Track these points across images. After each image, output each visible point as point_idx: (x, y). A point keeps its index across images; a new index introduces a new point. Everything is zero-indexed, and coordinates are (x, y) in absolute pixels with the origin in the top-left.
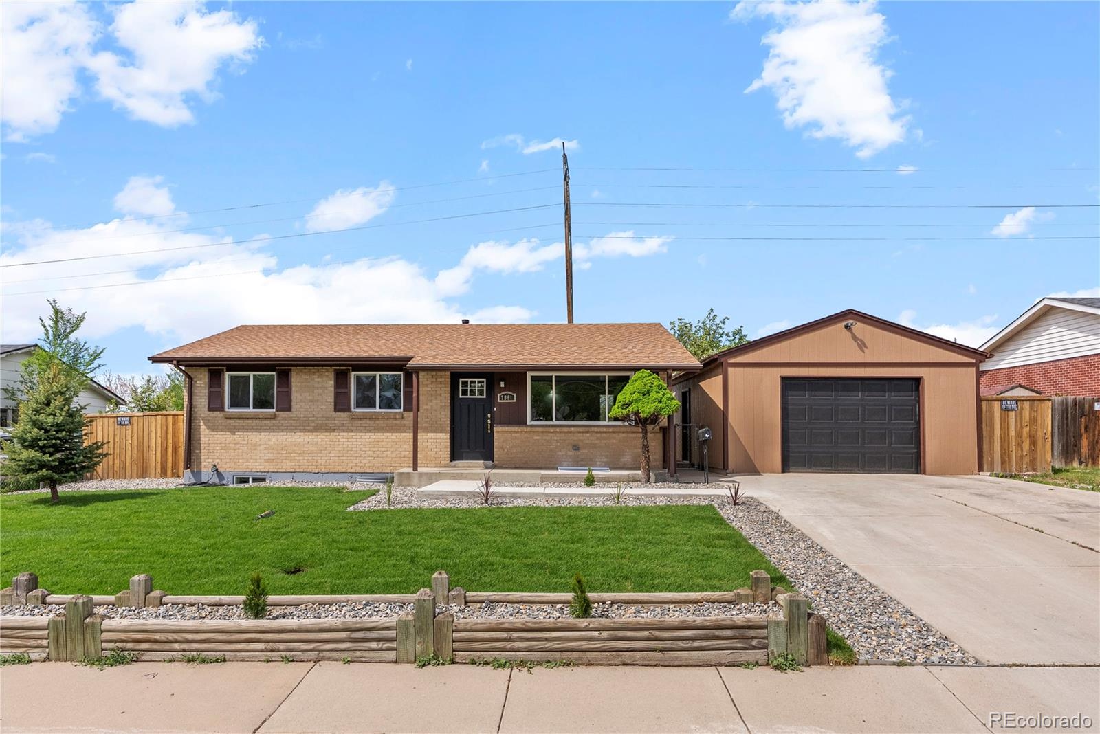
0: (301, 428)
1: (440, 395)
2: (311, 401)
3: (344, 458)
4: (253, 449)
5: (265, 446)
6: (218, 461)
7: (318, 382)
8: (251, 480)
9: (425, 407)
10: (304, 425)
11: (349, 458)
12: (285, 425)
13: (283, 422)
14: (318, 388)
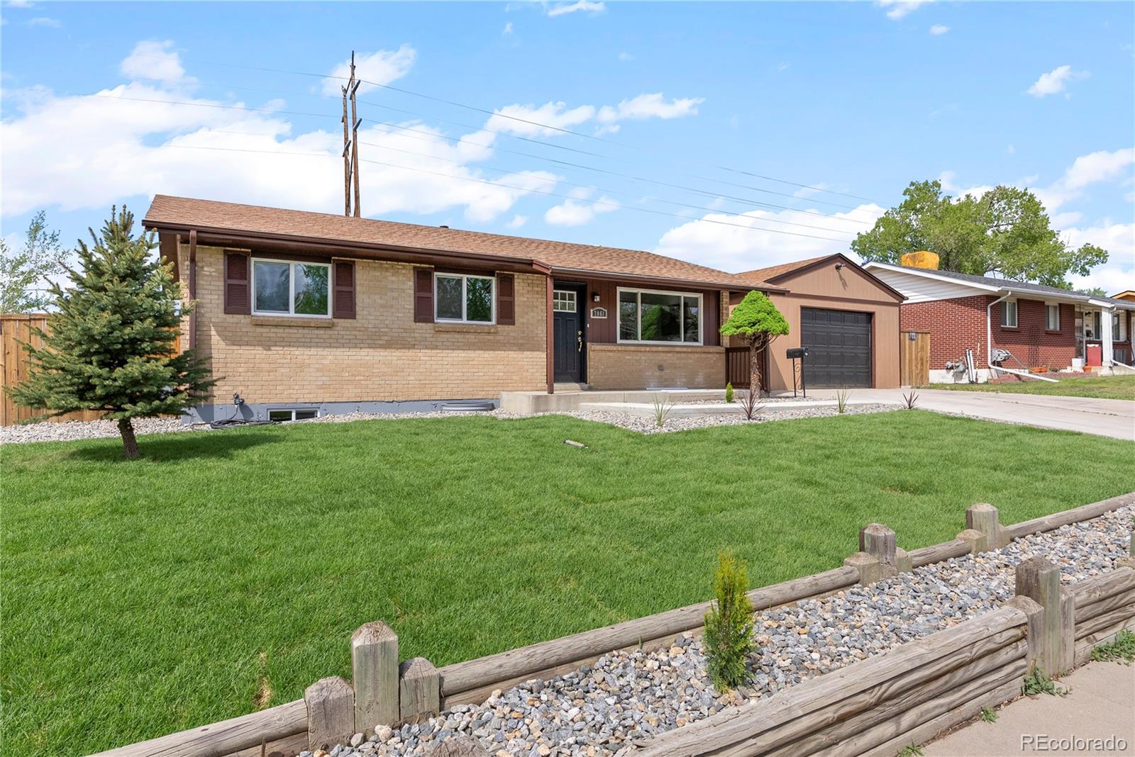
0: (370, 342)
1: (537, 307)
2: (383, 306)
3: (427, 382)
4: (298, 370)
5: (317, 366)
6: (241, 388)
7: (393, 282)
8: (294, 415)
9: (521, 320)
10: (374, 338)
11: (433, 382)
12: (345, 337)
13: (343, 333)
14: (392, 290)
